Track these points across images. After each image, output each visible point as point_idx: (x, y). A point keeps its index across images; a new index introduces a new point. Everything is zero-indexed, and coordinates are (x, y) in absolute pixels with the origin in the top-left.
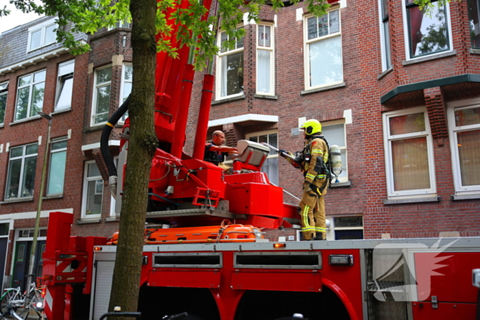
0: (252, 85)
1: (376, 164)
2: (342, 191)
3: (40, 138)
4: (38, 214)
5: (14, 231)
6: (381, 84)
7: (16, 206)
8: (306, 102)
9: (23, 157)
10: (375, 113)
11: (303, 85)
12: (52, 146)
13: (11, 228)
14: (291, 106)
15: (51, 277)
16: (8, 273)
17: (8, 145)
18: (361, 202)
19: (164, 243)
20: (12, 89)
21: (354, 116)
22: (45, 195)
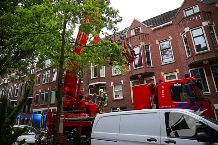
0: (99, 74)
1: (129, 94)
2: (121, 101)
3: (49, 88)
4: (48, 109)
5: (42, 113)
6: (129, 74)
7: (43, 106)
8: (113, 78)
9: (45, 93)
10: (128, 81)
11: (112, 74)
12: (52, 90)
13: (42, 112)
14: (109, 79)
15: (48, 125)
16: (41, 124)
17: (41, 90)
18: (126, 103)
19: (69, 117)
20: (42, 75)
21: (124, 82)
22: (50, 103)
